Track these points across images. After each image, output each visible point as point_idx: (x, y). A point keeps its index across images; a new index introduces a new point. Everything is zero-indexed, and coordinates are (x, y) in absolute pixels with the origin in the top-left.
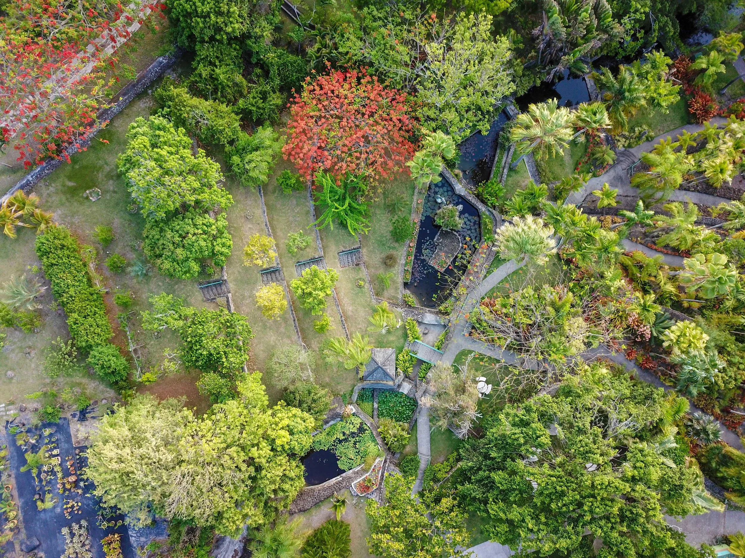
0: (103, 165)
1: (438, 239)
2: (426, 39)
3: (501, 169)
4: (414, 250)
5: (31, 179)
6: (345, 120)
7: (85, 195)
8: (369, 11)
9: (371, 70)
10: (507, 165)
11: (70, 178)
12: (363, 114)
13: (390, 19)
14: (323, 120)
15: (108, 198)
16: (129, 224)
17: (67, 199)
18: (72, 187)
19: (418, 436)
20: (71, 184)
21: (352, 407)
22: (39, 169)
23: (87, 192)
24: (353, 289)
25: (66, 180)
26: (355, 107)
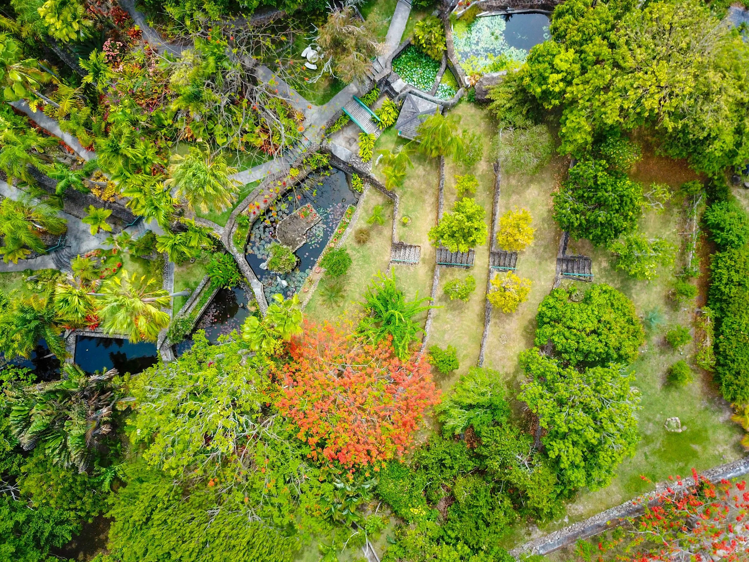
0: (652, 455)
1: (301, 241)
2: (230, 461)
3: (202, 294)
4: (331, 239)
5: (742, 468)
6: (357, 404)
7: (685, 428)
8: (281, 518)
9: (306, 451)
10: (194, 296)
11: (694, 454)
12: (335, 401)
13: (261, 499)
14: (382, 413)
15: (658, 416)
16: (645, 377)
17: (706, 431)
18: (696, 443)
19: (404, 28)
20: (697, 448)
21: (467, 83)
22: (729, 476)
23: (680, 431)
24: (417, 218)
25: (700, 454)
26: (338, 415)
